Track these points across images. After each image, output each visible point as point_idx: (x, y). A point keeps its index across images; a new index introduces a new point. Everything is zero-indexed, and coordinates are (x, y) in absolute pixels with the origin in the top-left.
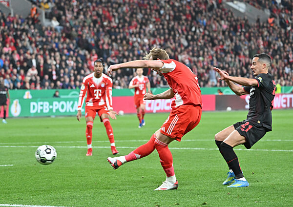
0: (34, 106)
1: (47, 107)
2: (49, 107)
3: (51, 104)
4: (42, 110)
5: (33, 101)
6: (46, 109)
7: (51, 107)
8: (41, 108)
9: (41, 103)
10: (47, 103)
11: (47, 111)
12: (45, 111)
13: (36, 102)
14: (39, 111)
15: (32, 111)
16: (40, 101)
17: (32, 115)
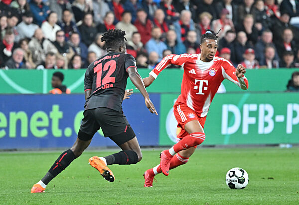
0: (231, 114)
1: (268, 118)
2: (273, 118)
3: (280, 110)
4: (253, 127)
5: (228, 103)
6: (266, 124)
7: (280, 118)
8: (252, 120)
9: (253, 107)
10: (270, 108)
11: (269, 129)
12: (261, 130)
13: (236, 104)
14: (245, 131)
15: (227, 130)
16: (249, 102)
17: (226, 142)
